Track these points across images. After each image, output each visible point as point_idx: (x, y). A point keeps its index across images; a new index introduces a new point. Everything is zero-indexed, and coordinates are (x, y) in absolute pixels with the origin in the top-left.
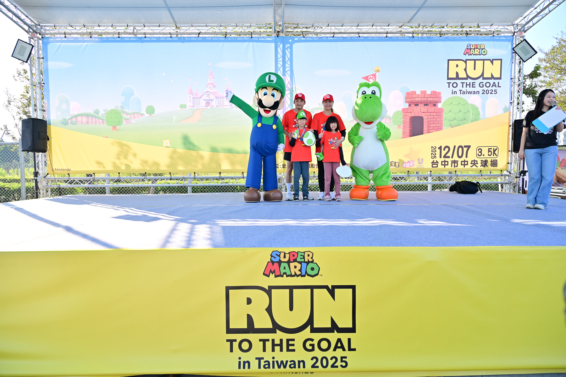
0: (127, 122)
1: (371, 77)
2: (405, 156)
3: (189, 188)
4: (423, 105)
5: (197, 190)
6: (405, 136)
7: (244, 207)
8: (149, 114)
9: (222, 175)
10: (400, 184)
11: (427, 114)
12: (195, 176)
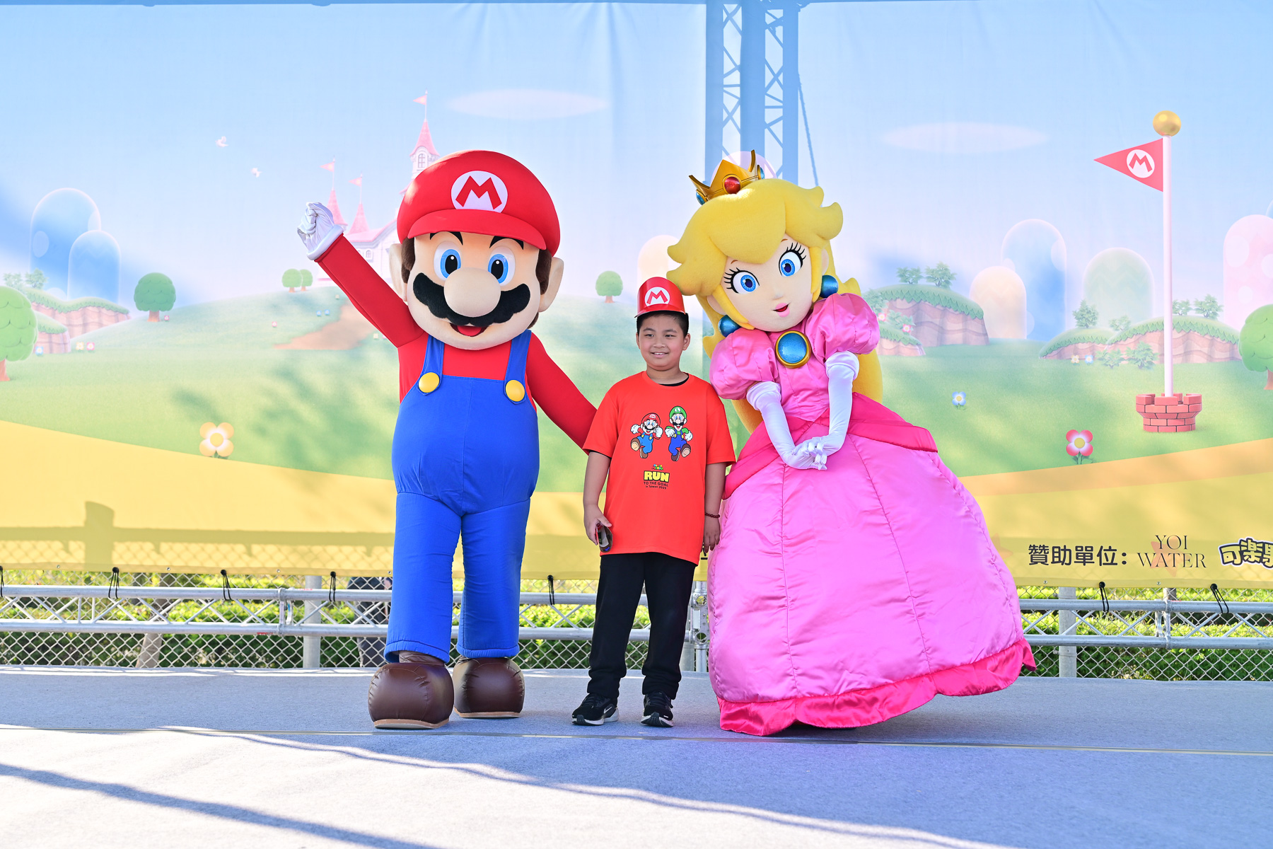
0: (50, 342)
1: (1141, 154)
3: (307, 645)
5: (343, 652)
8: (148, 312)
12: (334, 589)
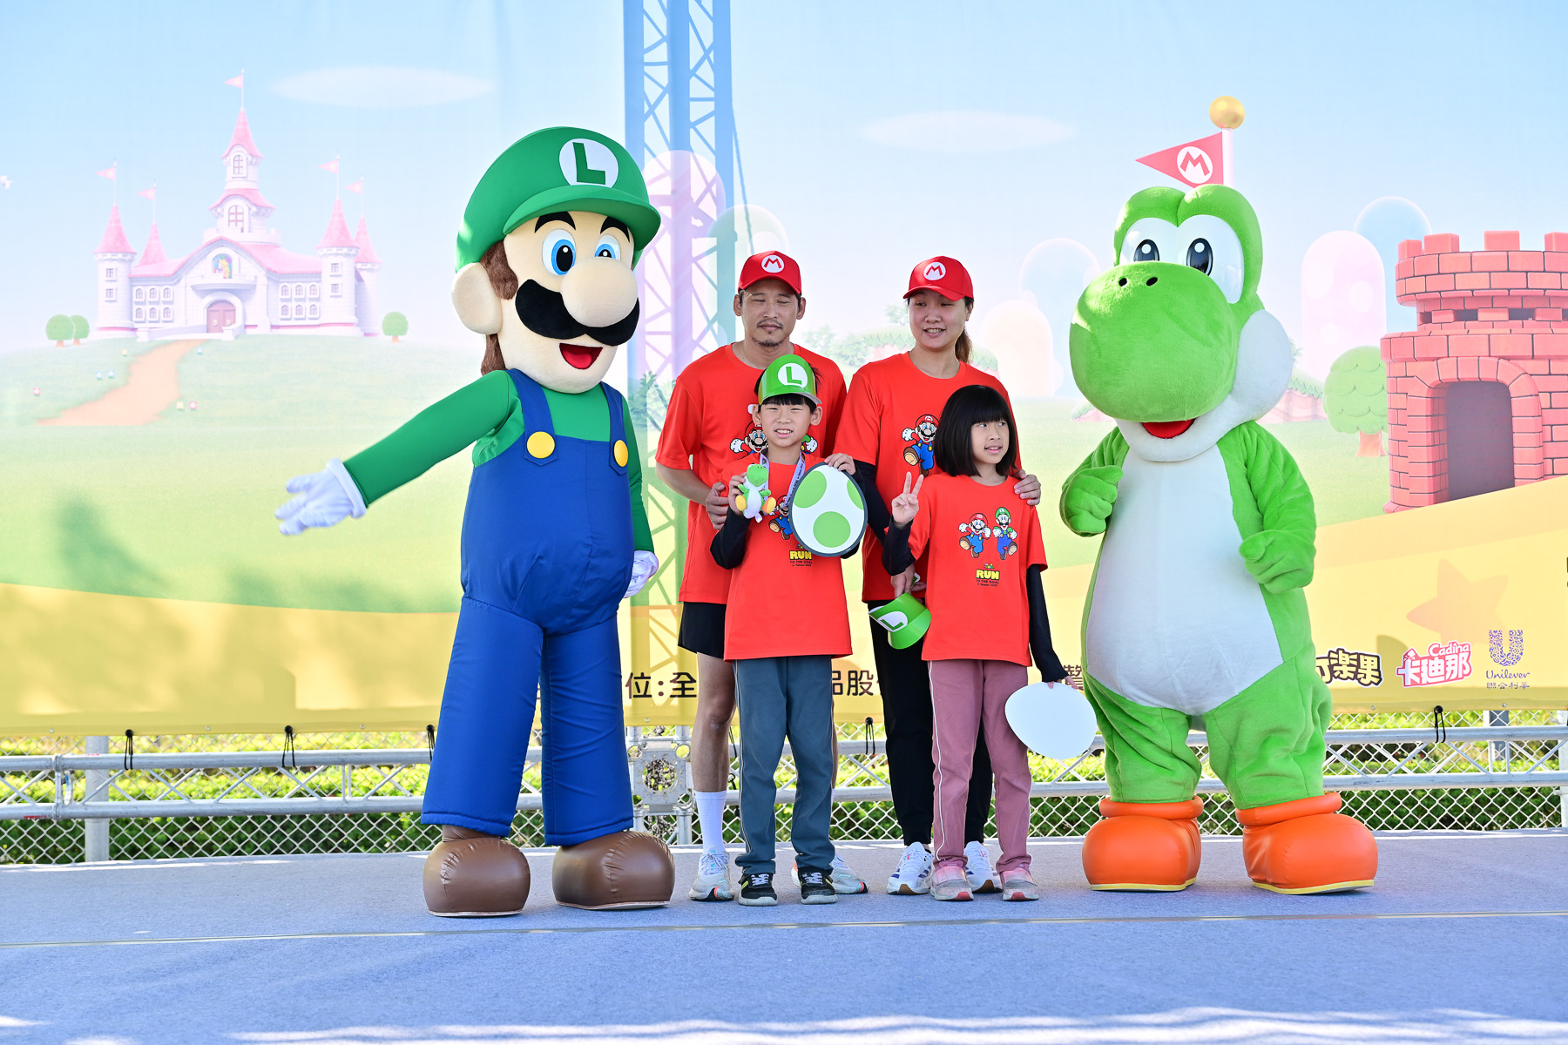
1: (1195, 152)
2: (1417, 616)
3: (90, 830)
4: (1504, 316)
5: (143, 839)
6: (1405, 497)
7: (430, 949)
9: (305, 744)
10: (1392, 789)
11: (1530, 366)
12: (131, 753)
